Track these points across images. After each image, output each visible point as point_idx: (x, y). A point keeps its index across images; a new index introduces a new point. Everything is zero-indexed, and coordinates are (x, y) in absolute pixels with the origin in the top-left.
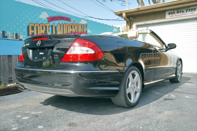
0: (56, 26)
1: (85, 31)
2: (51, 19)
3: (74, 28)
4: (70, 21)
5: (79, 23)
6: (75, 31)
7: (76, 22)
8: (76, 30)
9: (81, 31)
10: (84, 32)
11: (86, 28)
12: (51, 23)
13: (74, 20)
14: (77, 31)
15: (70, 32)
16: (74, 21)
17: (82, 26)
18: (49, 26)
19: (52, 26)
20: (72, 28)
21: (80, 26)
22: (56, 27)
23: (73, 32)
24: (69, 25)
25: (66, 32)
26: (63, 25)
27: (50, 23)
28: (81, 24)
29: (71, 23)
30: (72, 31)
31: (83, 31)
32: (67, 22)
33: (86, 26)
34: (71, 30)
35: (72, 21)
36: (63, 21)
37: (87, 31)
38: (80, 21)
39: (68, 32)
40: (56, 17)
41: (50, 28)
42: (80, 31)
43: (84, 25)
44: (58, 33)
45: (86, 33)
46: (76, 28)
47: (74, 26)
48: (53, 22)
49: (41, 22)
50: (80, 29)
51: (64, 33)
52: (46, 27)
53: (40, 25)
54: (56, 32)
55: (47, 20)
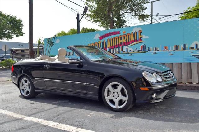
1: (139, 38)
3: (124, 39)
4: (120, 34)
5: (130, 33)
6: (125, 41)
7: (126, 32)
8: (126, 40)
9: (133, 39)
11: (141, 35)
12: (102, 40)
13: (124, 31)
14: (128, 41)
15: (120, 43)
16: (124, 32)
17: (134, 34)
18: (101, 43)
19: (103, 43)
21: (132, 35)
22: (106, 43)
23: (123, 42)
24: (118, 38)
25: (116, 44)
26: (112, 39)
28: (134, 33)
29: (120, 35)
30: (121, 43)
31: (135, 39)
32: (116, 35)
33: (141, 33)
34: (121, 41)
37: (141, 38)
38: (132, 30)
39: (118, 44)
41: (102, 44)
42: (131, 40)
43: (137, 33)
44: (108, 47)
45: (141, 39)
46: (127, 38)
47: (124, 37)
48: (104, 39)
49: (95, 42)
50: (132, 38)
51: (114, 45)
52: (98, 44)
53: (94, 44)
54: (106, 46)
55: (99, 39)
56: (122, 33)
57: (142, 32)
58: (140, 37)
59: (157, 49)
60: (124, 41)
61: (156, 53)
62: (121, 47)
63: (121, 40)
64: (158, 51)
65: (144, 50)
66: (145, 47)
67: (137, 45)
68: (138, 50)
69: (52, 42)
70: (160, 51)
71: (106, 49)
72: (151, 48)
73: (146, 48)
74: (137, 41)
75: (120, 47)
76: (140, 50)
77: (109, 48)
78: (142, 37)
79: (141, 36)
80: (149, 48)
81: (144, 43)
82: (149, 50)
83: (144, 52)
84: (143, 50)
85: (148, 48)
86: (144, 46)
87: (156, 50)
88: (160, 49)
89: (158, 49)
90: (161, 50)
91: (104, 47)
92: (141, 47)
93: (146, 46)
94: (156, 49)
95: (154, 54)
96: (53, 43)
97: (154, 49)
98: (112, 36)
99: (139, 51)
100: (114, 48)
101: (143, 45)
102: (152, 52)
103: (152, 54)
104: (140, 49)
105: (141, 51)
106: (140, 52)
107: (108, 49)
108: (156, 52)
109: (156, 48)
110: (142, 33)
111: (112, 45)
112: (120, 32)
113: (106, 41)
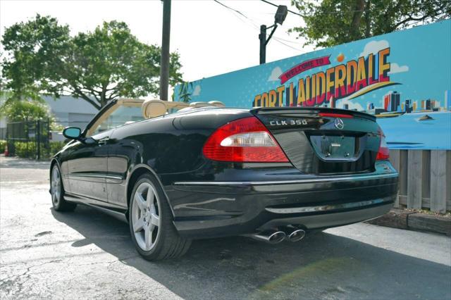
0: (295, 88)
1: (381, 73)
3: (340, 77)
4: (329, 63)
5: (356, 58)
6: (342, 84)
7: (346, 58)
8: (345, 82)
9: (364, 77)
10: (376, 78)
11: (385, 63)
12: (286, 85)
13: (340, 55)
14: (349, 83)
15: (328, 90)
16: (340, 59)
17: (366, 63)
18: (283, 92)
19: (288, 89)
20: (332, 79)
21: (361, 66)
23: (337, 87)
24: (326, 74)
25: (318, 94)
26: (311, 80)
27: (284, 84)
28: (365, 57)
29: (330, 66)
30: (332, 88)
31: (370, 75)
32: (320, 69)
33: (385, 57)
34: (332, 84)
35: (335, 60)
37: (386, 71)
38: (362, 51)
39: (323, 92)
40: (295, 69)
41: (285, 95)
42: (359, 79)
43: (374, 57)
44: (299, 101)
45: (385, 77)
46: (347, 74)
47: (340, 73)
48: (290, 81)
49: (270, 88)
50: (360, 74)
51: (313, 96)
52: (278, 94)
53: (268, 94)
54: (295, 99)
55: (280, 80)
56: (334, 62)
57: (388, 55)
58: (382, 68)
59: (433, 104)
60: (339, 82)
61: (428, 118)
62: (331, 100)
63: (331, 81)
64: (436, 110)
65: (393, 110)
66: (395, 99)
67: (374, 95)
68: (376, 110)
69: (188, 93)
70: (442, 111)
72: (415, 103)
73: (398, 103)
74: (373, 80)
75: (328, 102)
76: (383, 108)
77: (301, 104)
78: (389, 70)
79: (386, 67)
80: (408, 102)
81: (394, 87)
82: (409, 110)
83: (392, 114)
84: (389, 108)
85: (404, 103)
86: (393, 96)
87: (428, 108)
88: (442, 105)
89: (437, 105)
90: (446, 107)
91: (291, 101)
92: (386, 99)
93: (398, 96)
94: (429, 105)
95: (421, 120)
96: (189, 97)
97: (423, 106)
98: (310, 72)
99: (378, 111)
101: (390, 93)
102: (417, 114)
103: (417, 120)
104: (381, 104)
105: (385, 110)
106: (382, 114)
108: (430, 113)
109: (428, 102)
110: (388, 57)
111: (308, 98)
112: (330, 59)
113: (294, 85)
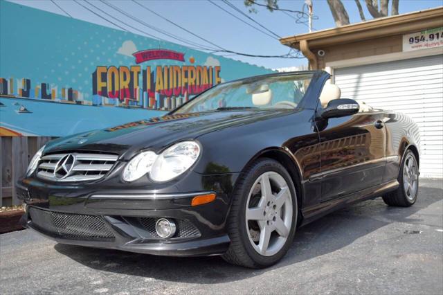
0: (153, 73)
1: (217, 83)
2: (142, 57)
3: (192, 77)
4: (183, 60)
5: (202, 65)
6: (193, 84)
7: (195, 62)
8: (195, 81)
9: (207, 83)
11: (218, 77)
12: (143, 66)
13: (191, 57)
14: (198, 84)
15: (183, 85)
16: (192, 61)
17: (208, 71)
18: (139, 73)
19: (145, 72)
20: (186, 76)
21: (205, 73)
22: (152, 75)
23: (190, 84)
24: (181, 70)
25: (175, 86)
26: (168, 70)
27: (140, 64)
28: (208, 67)
29: (184, 64)
30: (186, 84)
31: (211, 83)
32: (176, 62)
33: (219, 71)
34: (186, 80)
35: (188, 60)
36: (169, 61)
38: (205, 61)
39: (179, 85)
40: (153, 52)
41: (141, 78)
42: (204, 83)
43: (212, 69)
44: (156, 90)
46: (196, 76)
47: (192, 72)
48: (146, 63)
49: (121, 63)
50: (205, 79)
51: (171, 87)
52: (132, 73)
53: (118, 69)
54: (153, 85)
55: (135, 58)
56: (187, 63)
60: (191, 81)
62: (185, 94)
71: (151, 93)
74: (212, 86)
75: (183, 96)
77: (159, 92)
78: (220, 82)
79: (219, 80)
91: (149, 87)
100: (170, 97)
107: (157, 96)
111: (166, 87)
113: (152, 69)
